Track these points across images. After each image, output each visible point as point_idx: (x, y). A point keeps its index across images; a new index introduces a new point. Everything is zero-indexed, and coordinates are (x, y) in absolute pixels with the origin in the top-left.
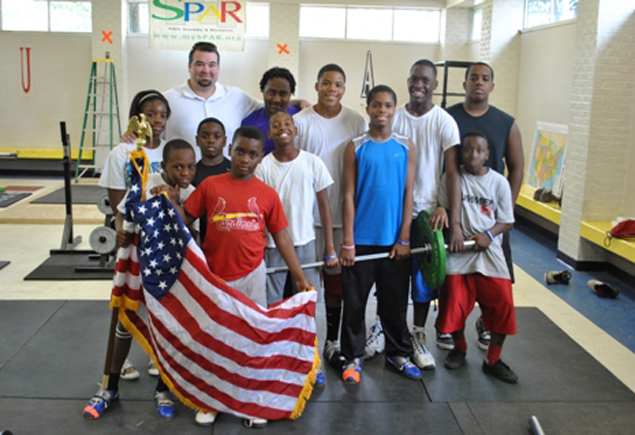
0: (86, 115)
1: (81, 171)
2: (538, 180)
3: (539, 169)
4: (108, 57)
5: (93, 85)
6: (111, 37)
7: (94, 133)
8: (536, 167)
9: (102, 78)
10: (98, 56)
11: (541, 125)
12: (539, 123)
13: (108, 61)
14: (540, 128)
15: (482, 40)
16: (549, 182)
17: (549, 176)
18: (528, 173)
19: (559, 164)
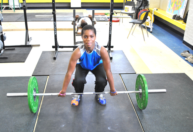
1: (3, 7)
2: (172, 10)
3: (173, 6)
16: (178, 12)
17: (178, 9)
18: (168, 7)
19: (182, 5)
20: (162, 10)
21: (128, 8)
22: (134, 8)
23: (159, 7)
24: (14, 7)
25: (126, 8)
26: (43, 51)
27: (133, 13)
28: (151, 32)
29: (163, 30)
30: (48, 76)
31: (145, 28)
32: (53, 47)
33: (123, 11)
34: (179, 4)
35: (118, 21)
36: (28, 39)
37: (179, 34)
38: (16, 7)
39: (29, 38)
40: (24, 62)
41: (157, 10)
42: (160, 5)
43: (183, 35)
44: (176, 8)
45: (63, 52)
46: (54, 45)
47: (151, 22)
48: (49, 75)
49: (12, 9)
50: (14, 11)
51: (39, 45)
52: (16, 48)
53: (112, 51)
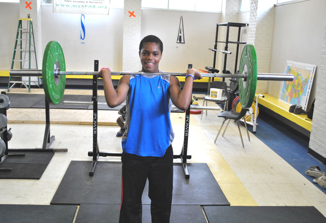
0: (15, 52)
1: (12, 84)
2: (289, 97)
3: (289, 90)
4: (29, 17)
5: (19, 34)
6: (30, 5)
7: (21, 62)
8: (287, 89)
9: (25, 29)
10: (23, 17)
11: (290, 63)
12: (288, 61)
13: (29, 19)
14: (288, 65)
15: (251, 10)
16: (297, 100)
17: (297, 96)
18: (281, 92)
19: (305, 89)
20: (272, 96)
21: (215, 92)
22: (225, 93)
23: (267, 90)
24: (30, 83)
25: (212, 92)
26: (72, 161)
27: (224, 101)
28: (254, 133)
29: (275, 129)
30: (78, 207)
31: (244, 126)
32: (90, 154)
33: (207, 97)
34: (299, 88)
35: (199, 113)
36: (48, 138)
37: (301, 137)
38: (32, 84)
39: (51, 136)
40: (39, 179)
41: (263, 97)
42: (267, 88)
43: (308, 139)
44: (294, 94)
45: (106, 164)
46: (92, 150)
47: (254, 116)
48: (79, 205)
49: (26, 87)
50: (30, 90)
51: (65, 151)
52: (26, 154)
53: (189, 164)
